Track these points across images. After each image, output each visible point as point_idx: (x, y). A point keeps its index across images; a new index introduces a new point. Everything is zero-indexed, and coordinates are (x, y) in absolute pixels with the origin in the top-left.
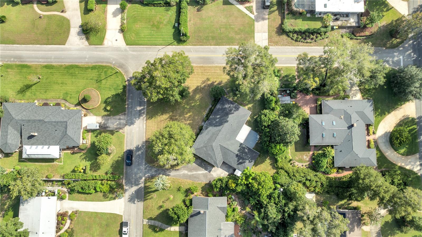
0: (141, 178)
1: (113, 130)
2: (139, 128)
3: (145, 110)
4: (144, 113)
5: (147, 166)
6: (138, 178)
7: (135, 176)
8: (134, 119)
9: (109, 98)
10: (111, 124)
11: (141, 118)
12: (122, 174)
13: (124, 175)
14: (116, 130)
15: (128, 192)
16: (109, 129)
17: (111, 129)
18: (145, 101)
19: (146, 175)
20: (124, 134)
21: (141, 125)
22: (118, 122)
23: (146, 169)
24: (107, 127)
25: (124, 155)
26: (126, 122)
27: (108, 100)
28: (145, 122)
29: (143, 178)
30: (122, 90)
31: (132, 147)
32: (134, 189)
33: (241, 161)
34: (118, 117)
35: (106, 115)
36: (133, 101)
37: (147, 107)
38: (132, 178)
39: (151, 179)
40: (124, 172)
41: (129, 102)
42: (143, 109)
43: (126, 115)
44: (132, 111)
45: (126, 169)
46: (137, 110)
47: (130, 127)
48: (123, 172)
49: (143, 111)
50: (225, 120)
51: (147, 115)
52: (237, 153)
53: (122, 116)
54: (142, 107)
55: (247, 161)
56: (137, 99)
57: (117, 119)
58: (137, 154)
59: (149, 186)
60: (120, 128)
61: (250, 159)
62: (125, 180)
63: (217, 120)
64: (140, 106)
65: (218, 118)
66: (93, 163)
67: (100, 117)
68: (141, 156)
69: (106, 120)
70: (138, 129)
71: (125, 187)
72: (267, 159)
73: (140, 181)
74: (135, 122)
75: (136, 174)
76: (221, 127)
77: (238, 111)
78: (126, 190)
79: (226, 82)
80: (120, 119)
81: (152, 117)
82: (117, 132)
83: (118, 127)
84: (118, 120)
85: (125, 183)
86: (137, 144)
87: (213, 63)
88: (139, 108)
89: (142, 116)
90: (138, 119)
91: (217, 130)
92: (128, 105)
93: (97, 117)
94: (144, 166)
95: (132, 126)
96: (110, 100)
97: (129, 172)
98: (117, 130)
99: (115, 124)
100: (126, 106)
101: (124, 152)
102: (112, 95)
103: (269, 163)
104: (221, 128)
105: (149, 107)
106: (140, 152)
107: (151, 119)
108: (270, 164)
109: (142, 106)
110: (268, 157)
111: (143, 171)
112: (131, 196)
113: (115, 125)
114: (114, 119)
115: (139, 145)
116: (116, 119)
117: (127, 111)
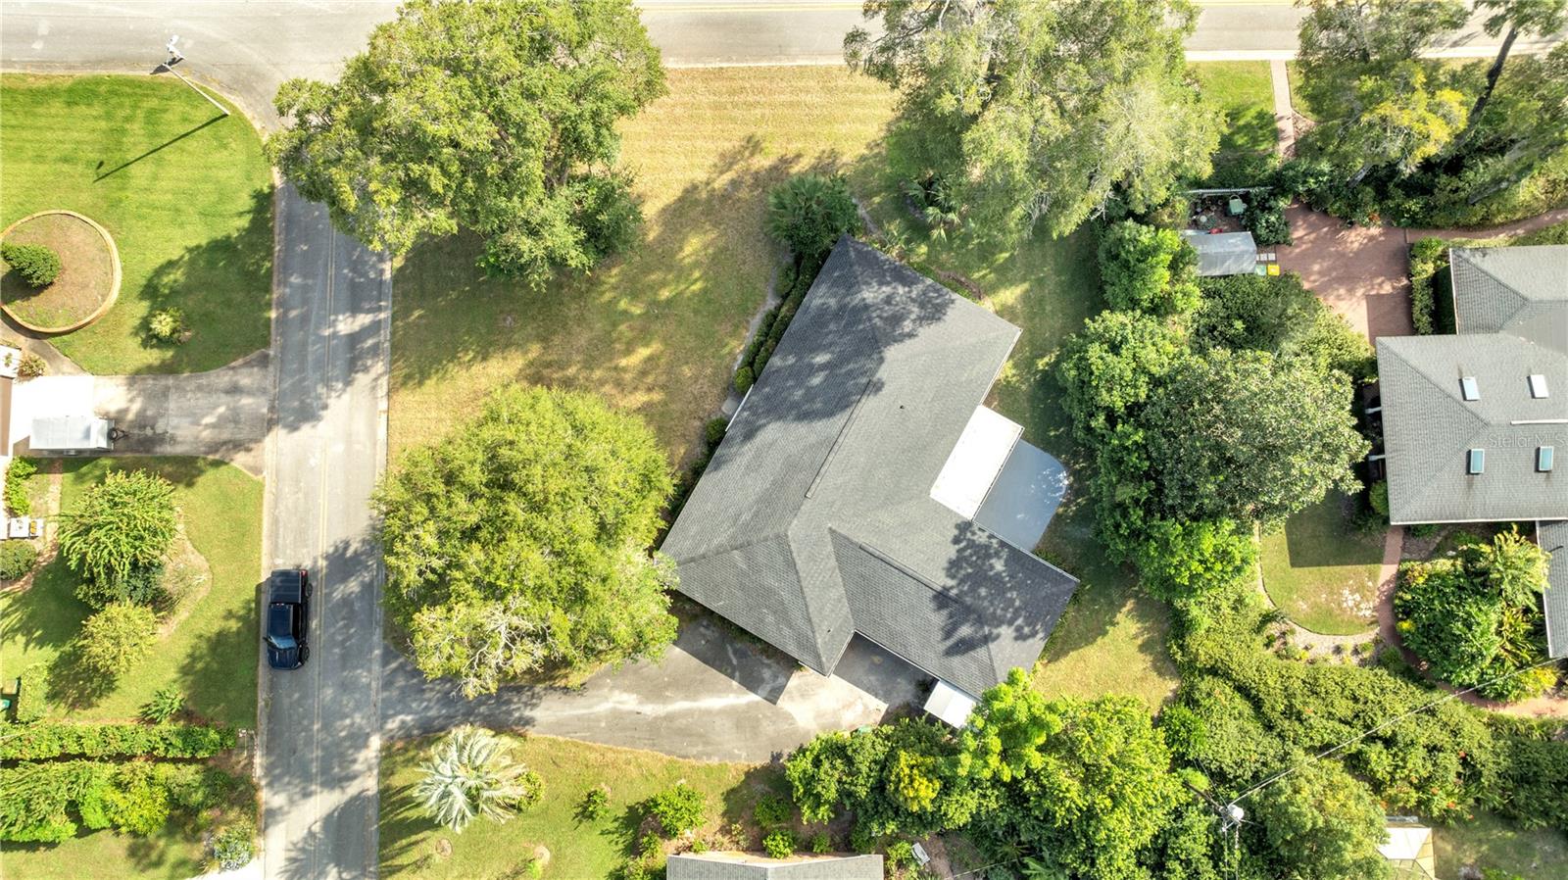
0: (359, 740)
1: (193, 453)
2: (349, 438)
3: (385, 334)
4: (375, 351)
5: (395, 671)
6: (345, 738)
7: (326, 727)
8: (321, 389)
9: (171, 264)
10: (185, 422)
11: (362, 380)
12: (251, 719)
13: (263, 724)
14: (211, 457)
15: (282, 826)
16: (168, 449)
17: (179, 450)
18: (381, 283)
19: (393, 724)
20: (260, 477)
21: (360, 426)
22: (222, 410)
23: (387, 684)
24: (160, 439)
25: (258, 601)
26: (272, 409)
27: (165, 280)
28: (383, 405)
29: (376, 742)
30: (244, 222)
31: (309, 554)
32: (322, 803)
33: (965, 631)
34: (222, 378)
35: (150, 370)
36: (310, 282)
37: (394, 318)
38: (309, 742)
39: (419, 747)
40: (261, 704)
41: (291, 286)
42: (375, 328)
43: (271, 368)
44: (304, 344)
45: (273, 687)
46: (335, 335)
47: (296, 435)
48: (255, 702)
49: (370, 342)
50: (864, 380)
51: (393, 362)
52: (941, 580)
53: (245, 371)
54: (364, 319)
55: (1006, 632)
56: (339, 268)
57: (217, 390)
58: (337, 595)
59: (404, 788)
60: (238, 446)
61: (1020, 621)
62: (269, 750)
63: (816, 380)
64: (355, 309)
65: (823, 367)
66: (69, 655)
67: (120, 380)
68: (357, 606)
69: (150, 396)
70: (340, 448)
71: (267, 798)
72: (1120, 617)
73: (354, 761)
74: (325, 407)
75: (330, 717)
76: (839, 420)
77: (941, 324)
78: (272, 814)
79: (863, 158)
80: (234, 390)
81: (424, 376)
82: (217, 464)
83: (225, 435)
84: (224, 398)
85: (269, 769)
86: (339, 535)
87: (781, 50)
88: (346, 325)
89: (366, 370)
90: (344, 390)
91: (813, 439)
92: (282, 303)
93: (101, 381)
94: (376, 668)
95: (306, 429)
96: (177, 276)
97: (286, 701)
98: (217, 457)
99: (209, 420)
100: (273, 314)
101: (259, 588)
102: (190, 250)
103: (1135, 637)
104: (835, 431)
105: (407, 312)
106: (353, 586)
107: (421, 383)
108: (1139, 641)
109: (368, 311)
110: (1130, 604)
111: (373, 697)
112: (303, 850)
113: (207, 426)
114: (200, 388)
115: (347, 545)
116: (210, 390)
117: (276, 340)
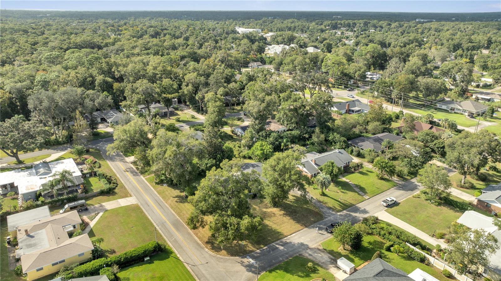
0: (341, 215)
1: (327, 253)
2: (300, 237)
3: (277, 242)
4: (281, 242)
8: (296, 245)
9: (299, 276)
10: (324, 257)
15: (363, 216)
16: (331, 257)
19: (334, 213)
20: (320, 244)
21: (296, 237)
22: (316, 255)
23: (329, 216)
24: (331, 259)
26: (307, 249)
27: (303, 275)
28: (289, 237)
29: (339, 214)
30: (278, 271)
32: (354, 214)
34: (310, 258)
35: (322, 267)
36: (279, 257)
37: (273, 242)
39: (332, 208)
41: (282, 259)
43: (301, 253)
44: (291, 251)
46: (285, 248)
47: (307, 244)
51: (281, 239)
53: (305, 256)
54: (277, 246)
56: (272, 254)
59: (339, 207)
60: (319, 250)
67: (329, 271)
68: (323, 224)
69: (327, 265)
70: (302, 238)
73: (344, 214)
74: (298, 243)
75: (343, 219)
80: (310, 255)
81: (278, 232)
82: (325, 250)
83: (319, 252)
88: (281, 248)
89: (286, 241)
90: (293, 242)
92: (287, 258)
93: (333, 273)
95: (305, 243)
96: (300, 274)
99: (320, 255)
100: (291, 258)
102: (293, 275)
105: (269, 240)
106: (321, 226)
114: (316, 259)
116: (314, 257)
117: (295, 255)
